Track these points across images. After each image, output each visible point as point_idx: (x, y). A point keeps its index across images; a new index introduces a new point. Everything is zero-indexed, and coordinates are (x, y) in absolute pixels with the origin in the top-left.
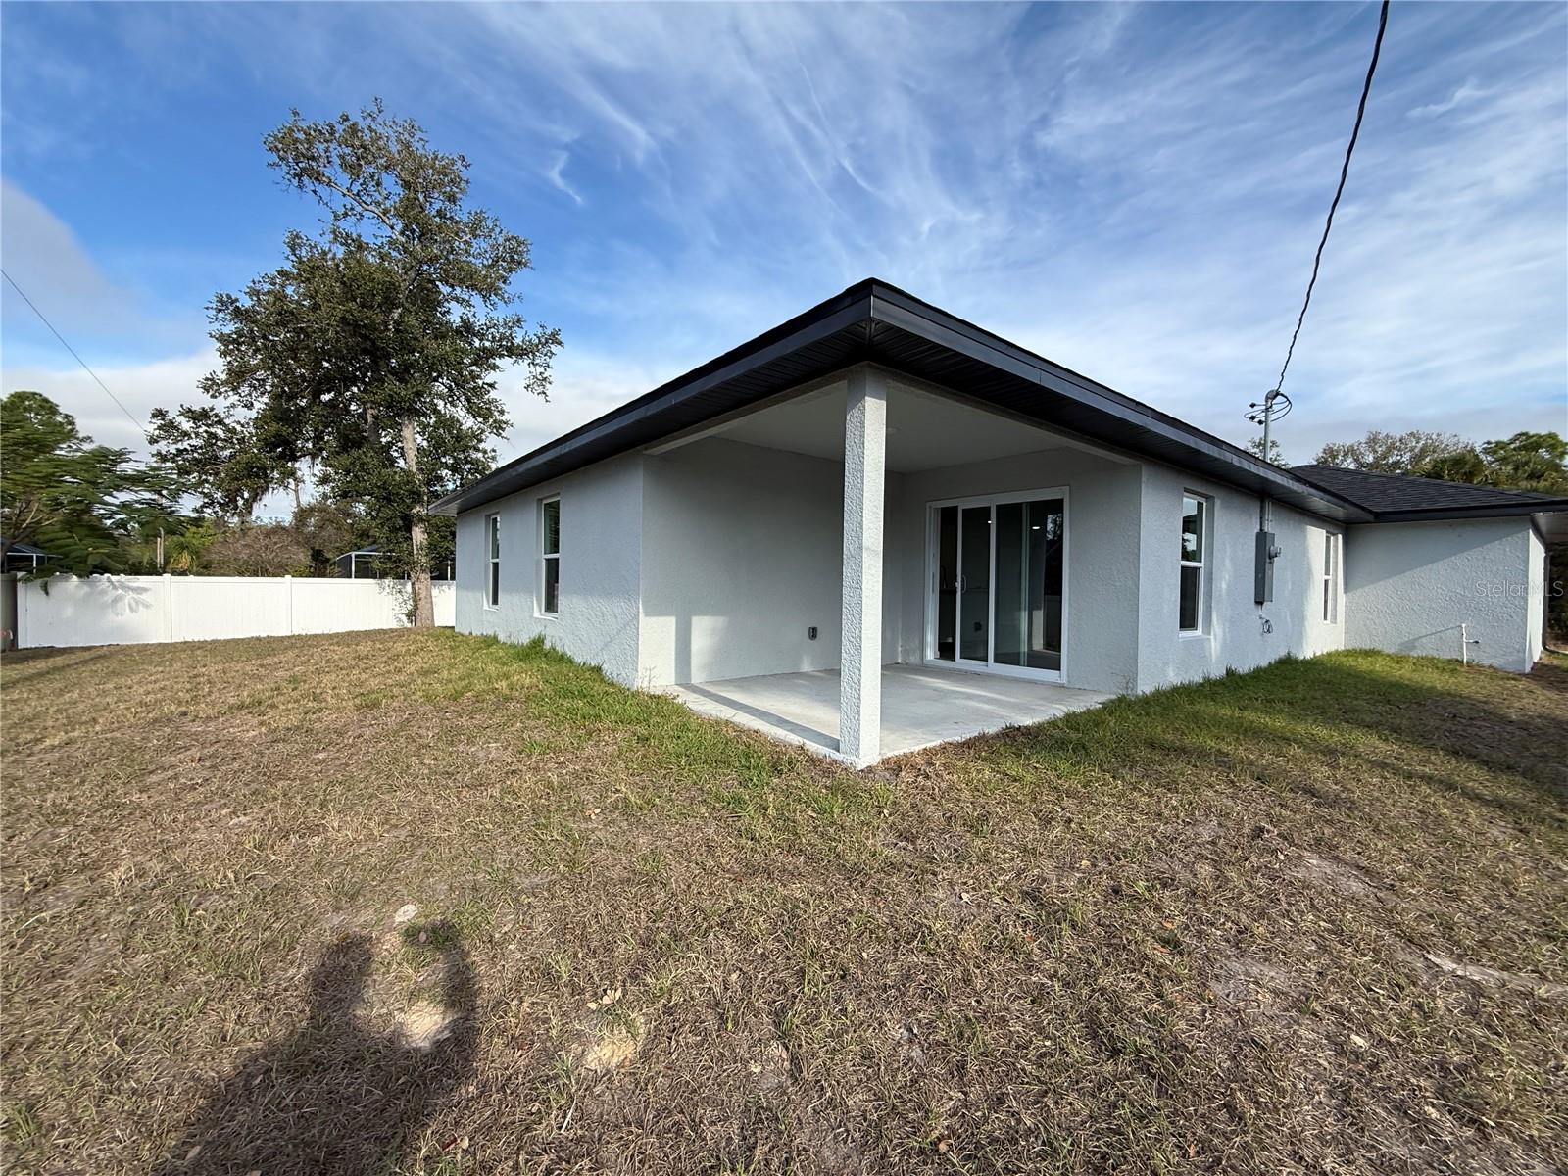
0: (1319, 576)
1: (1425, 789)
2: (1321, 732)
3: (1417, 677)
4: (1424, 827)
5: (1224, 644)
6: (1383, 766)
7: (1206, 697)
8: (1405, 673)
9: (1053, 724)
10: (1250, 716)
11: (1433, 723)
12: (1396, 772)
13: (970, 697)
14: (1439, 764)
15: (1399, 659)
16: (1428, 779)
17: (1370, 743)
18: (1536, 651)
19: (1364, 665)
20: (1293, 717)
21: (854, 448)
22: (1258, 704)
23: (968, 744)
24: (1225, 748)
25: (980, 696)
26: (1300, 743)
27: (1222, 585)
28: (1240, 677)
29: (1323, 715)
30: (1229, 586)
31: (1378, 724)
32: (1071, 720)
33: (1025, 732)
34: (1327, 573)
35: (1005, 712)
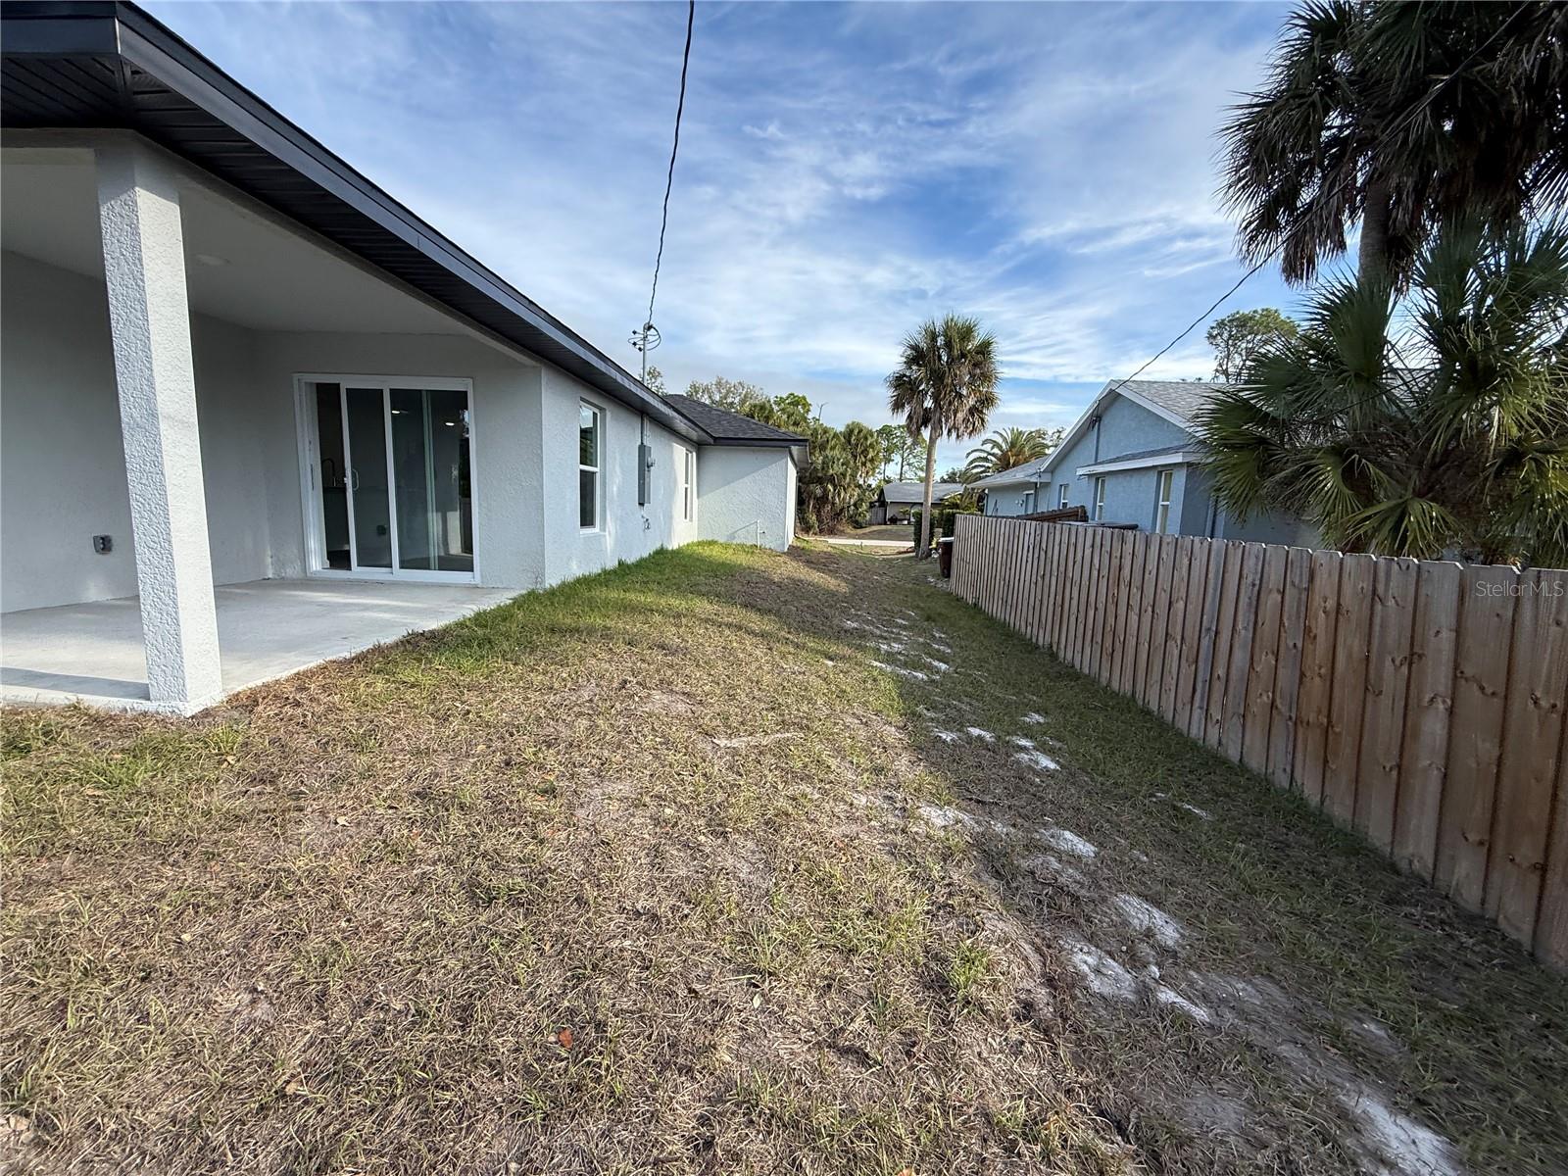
0: (681, 485)
1: (727, 632)
2: (675, 602)
3: (734, 558)
4: (723, 658)
5: (617, 541)
6: (707, 621)
7: (601, 585)
8: (728, 556)
9: (461, 625)
10: (632, 596)
11: (738, 587)
12: (714, 623)
13: (366, 608)
14: (738, 615)
15: (726, 546)
16: (729, 626)
17: (703, 606)
18: (791, 539)
19: (706, 552)
20: (658, 593)
21: (123, 263)
22: (637, 586)
23: (359, 659)
24: (609, 623)
25: (380, 606)
26: (661, 612)
27: (613, 489)
28: (628, 566)
29: (679, 590)
30: (619, 488)
31: (709, 592)
32: (480, 619)
33: (431, 636)
34: (687, 483)
35: (409, 619)
